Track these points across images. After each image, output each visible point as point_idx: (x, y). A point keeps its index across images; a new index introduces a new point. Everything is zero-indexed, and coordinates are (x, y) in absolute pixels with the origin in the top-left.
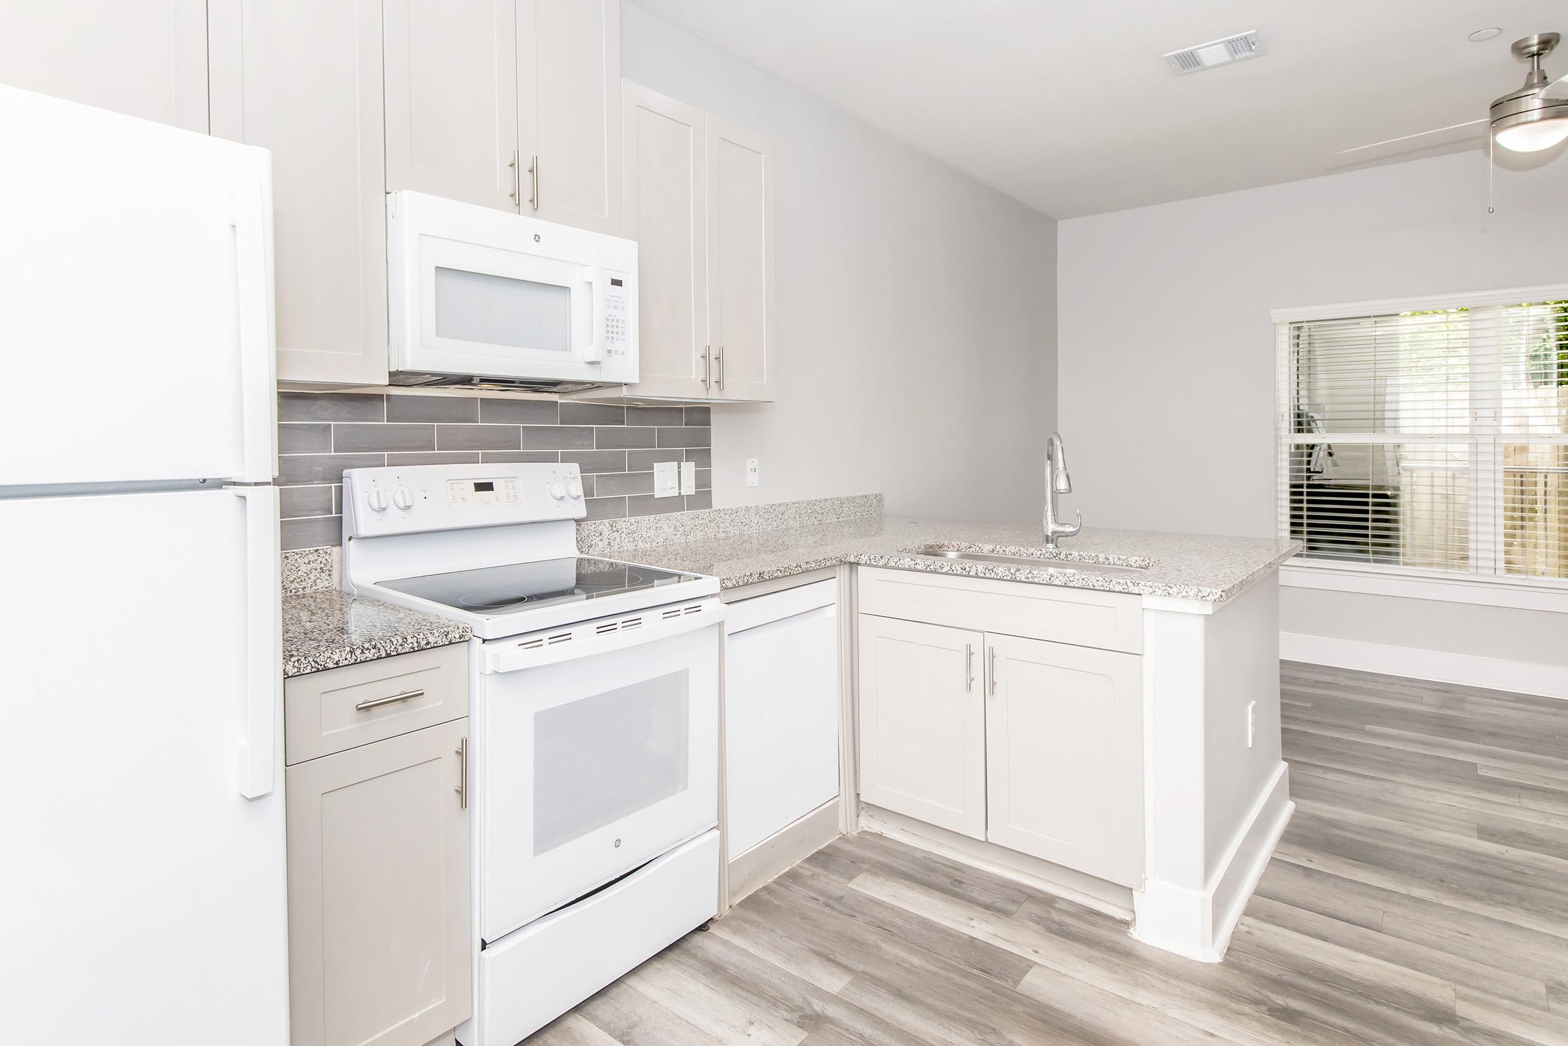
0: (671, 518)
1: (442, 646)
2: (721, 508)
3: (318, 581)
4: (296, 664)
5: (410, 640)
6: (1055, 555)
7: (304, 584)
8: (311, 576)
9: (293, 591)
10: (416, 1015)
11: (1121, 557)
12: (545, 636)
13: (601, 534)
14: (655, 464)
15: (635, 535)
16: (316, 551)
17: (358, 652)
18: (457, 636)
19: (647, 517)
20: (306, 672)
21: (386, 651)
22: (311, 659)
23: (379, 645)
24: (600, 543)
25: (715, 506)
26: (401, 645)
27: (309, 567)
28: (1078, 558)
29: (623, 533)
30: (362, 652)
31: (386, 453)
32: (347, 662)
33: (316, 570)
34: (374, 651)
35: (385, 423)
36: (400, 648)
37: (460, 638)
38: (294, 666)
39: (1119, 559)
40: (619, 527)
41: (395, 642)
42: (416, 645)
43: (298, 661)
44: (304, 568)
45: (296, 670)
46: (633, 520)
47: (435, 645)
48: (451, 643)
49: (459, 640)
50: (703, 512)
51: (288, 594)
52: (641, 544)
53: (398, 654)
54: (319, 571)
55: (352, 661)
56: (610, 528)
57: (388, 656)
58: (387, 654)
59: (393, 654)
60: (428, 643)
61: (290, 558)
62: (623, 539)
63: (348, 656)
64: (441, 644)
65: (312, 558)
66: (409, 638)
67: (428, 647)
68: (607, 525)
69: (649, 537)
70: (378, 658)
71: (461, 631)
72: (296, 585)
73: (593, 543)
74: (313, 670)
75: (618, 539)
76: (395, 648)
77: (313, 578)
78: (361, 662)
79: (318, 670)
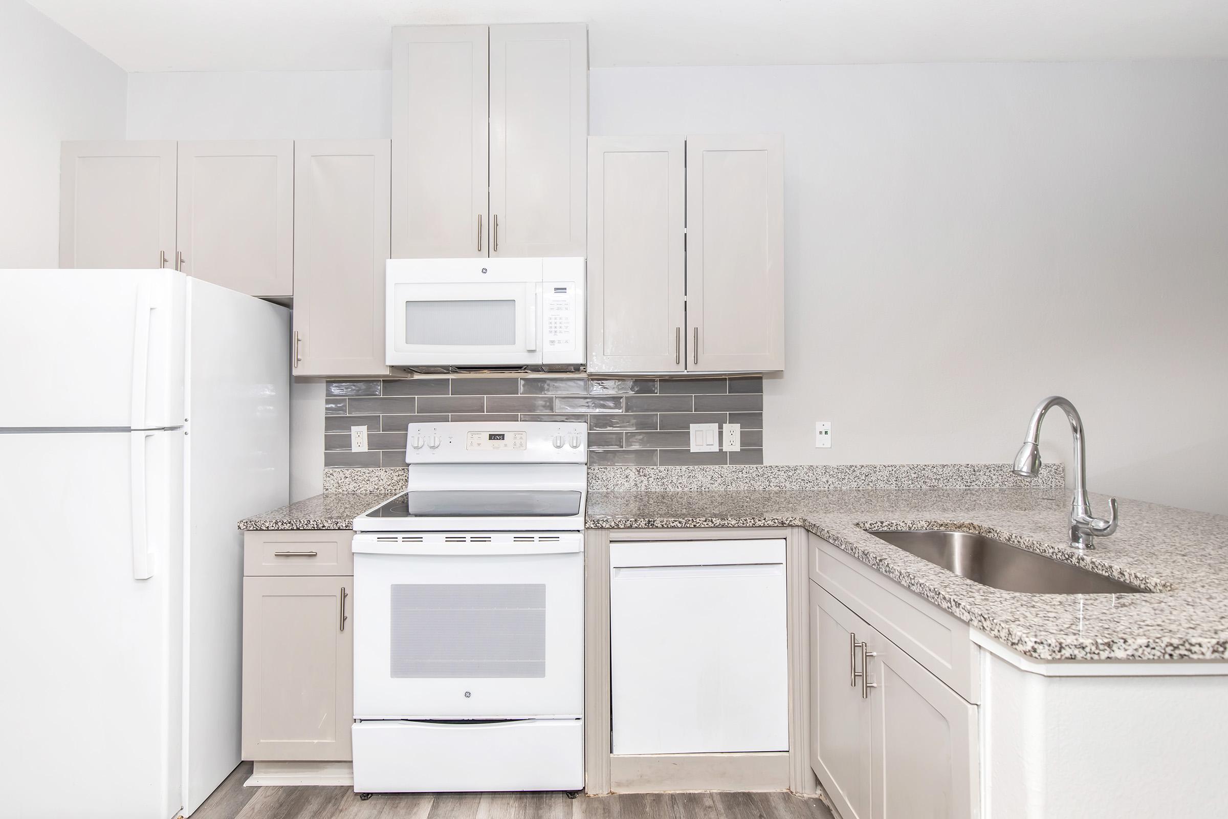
0: (707, 470)
1: (334, 530)
2: (773, 464)
3: (404, 487)
4: (245, 524)
5: (312, 523)
6: (1067, 556)
7: (395, 487)
8: (400, 483)
9: (389, 491)
10: (316, 741)
11: (1138, 575)
12: (400, 536)
13: (627, 477)
14: (690, 425)
15: (665, 480)
16: (403, 469)
17: (280, 524)
18: (344, 525)
19: (678, 467)
20: (251, 529)
21: (296, 526)
22: (253, 523)
23: (292, 522)
24: (626, 484)
25: (767, 461)
26: (306, 524)
27: (398, 478)
28: (1091, 565)
29: (651, 477)
30: (282, 524)
31: (450, 414)
32: (273, 528)
33: (403, 480)
34: (289, 525)
35: (450, 396)
36: (306, 526)
37: (346, 527)
38: (244, 525)
39: (1136, 577)
40: (647, 472)
41: (302, 522)
42: (316, 526)
43: (246, 522)
44: (395, 478)
45: (245, 527)
46: (662, 468)
47: (329, 528)
48: (339, 529)
49: (345, 528)
50: (751, 469)
51: (386, 492)
52: (671, 488)
53: (304, 530)
54: (404, 481)
55: (276, 528)
56: (637, 473)
57: (298, 529)
58: (297, 528)
59: (301, 528)
60: (324, 526)
61: (388, 472)
62: (650, 482)
63: (274, 525)
64: (333, 528)
65: (400, 473)
66: (311, 521)
67: (323, 528)
68: (634, 470)
69: (680, 483)
70: (292, 530)
71: (347, 523)
72: (390, 487)
73: (619, 482)
74: (254, 529)
75: (645, 482)
76: (302, 525)
77: (401, 485)
78: (282, 530)
79: (257, 530)
